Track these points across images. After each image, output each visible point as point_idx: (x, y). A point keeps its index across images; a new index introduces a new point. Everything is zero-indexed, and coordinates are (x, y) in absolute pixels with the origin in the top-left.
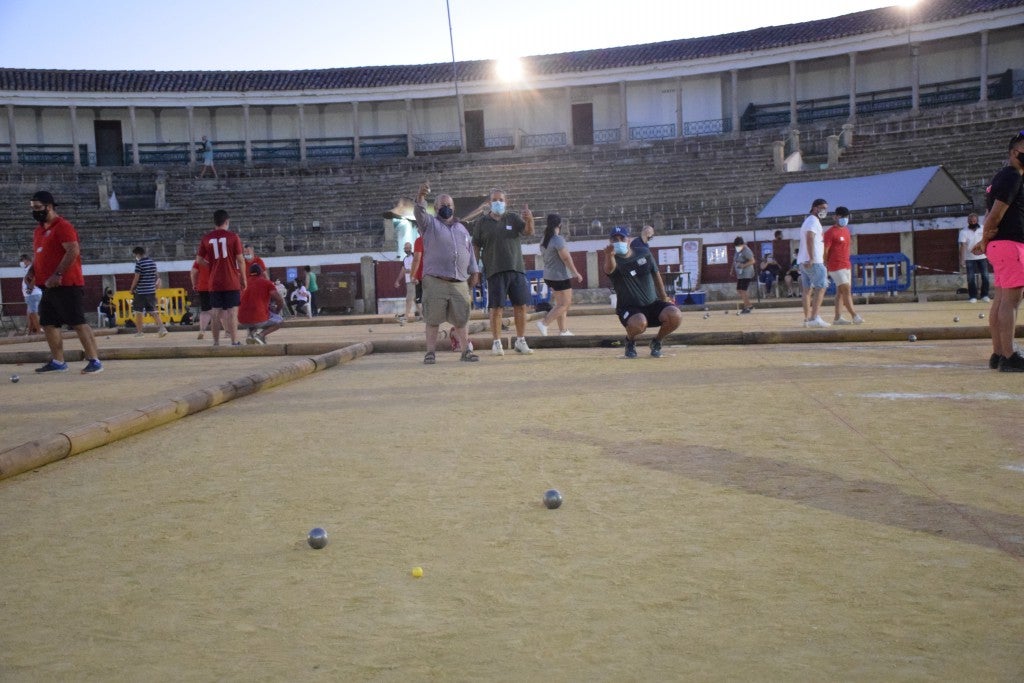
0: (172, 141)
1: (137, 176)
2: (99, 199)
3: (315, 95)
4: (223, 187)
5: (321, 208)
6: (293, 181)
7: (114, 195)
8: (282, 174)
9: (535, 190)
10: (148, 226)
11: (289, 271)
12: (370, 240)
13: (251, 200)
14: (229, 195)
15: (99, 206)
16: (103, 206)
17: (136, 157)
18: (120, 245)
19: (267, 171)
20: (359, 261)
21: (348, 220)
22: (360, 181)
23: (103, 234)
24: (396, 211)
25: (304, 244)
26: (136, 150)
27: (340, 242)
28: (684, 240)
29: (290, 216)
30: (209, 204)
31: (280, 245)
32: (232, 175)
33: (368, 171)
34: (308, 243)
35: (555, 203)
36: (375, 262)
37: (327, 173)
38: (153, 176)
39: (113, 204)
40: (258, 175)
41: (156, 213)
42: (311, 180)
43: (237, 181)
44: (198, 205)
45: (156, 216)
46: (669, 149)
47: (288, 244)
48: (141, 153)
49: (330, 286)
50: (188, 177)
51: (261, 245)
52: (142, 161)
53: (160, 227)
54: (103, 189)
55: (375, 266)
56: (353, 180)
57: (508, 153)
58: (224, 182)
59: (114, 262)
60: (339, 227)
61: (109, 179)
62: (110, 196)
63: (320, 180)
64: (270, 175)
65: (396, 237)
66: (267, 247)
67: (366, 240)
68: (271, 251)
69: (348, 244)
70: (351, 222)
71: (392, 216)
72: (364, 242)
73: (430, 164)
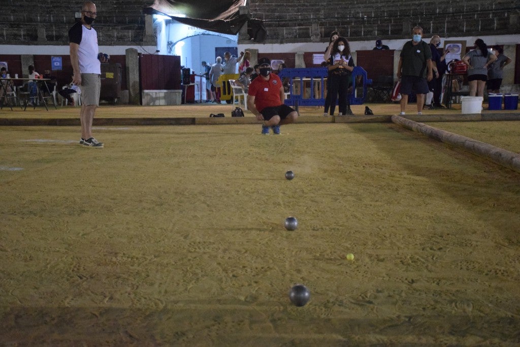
12: (130, 33)
20: (124, 53)
21: (104, 14)
24: (154, 7)
28: (446, 43)
29: (48, 8)
31: (42, 33)
35: (296, 8)
36: (139, 54)
47: (50, 33)
51: (22, 33)
55: (140, 59)
65: (156, 33)
66: (28, 35)
67: (126, 34)
68: (32, 39)
69: (110, 36)
70: (109, 17)
71: (152, 12)
72: (125, 36)
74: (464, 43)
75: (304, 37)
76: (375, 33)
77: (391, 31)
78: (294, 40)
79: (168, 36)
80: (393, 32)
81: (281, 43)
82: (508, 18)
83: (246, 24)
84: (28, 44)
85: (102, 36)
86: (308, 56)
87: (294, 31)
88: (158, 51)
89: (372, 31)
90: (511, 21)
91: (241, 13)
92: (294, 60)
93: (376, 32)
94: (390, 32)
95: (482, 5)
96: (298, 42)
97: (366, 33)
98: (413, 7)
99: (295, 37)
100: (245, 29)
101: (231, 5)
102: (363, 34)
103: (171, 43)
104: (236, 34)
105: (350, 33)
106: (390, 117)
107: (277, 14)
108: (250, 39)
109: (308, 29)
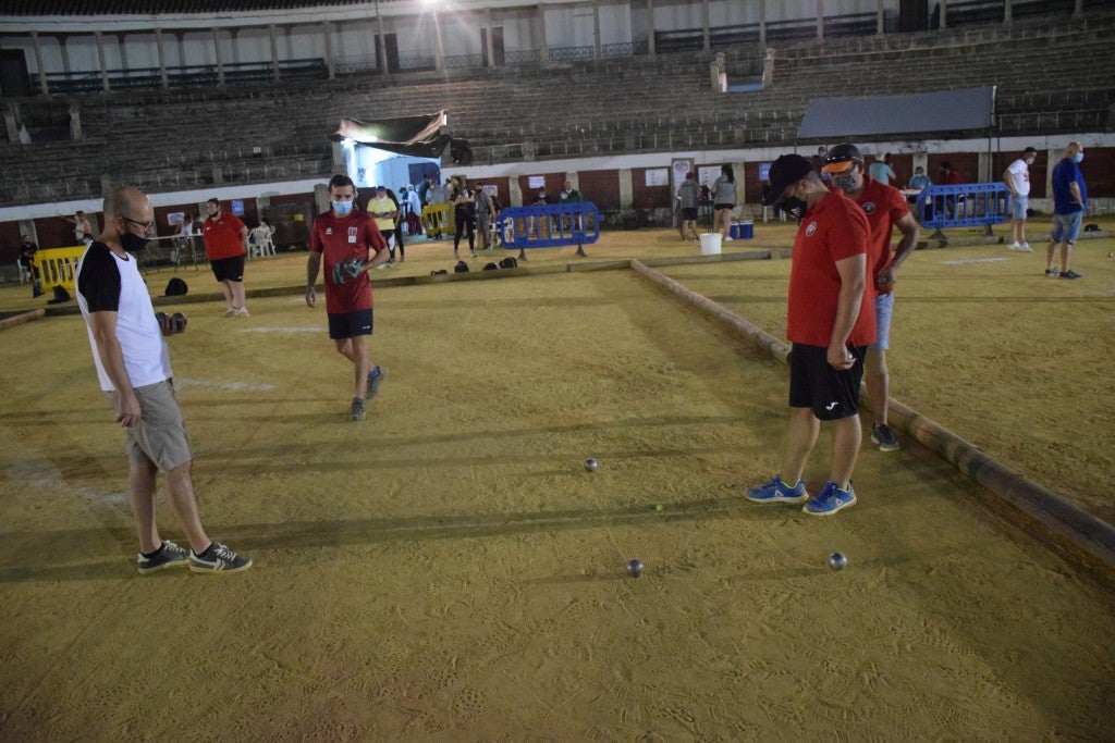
0: (82, 70)
1: (47, 106)
2: (6, 132)
3: (230, 18)
4: (142, 115)
5: (251, 133)
6: (214, 106)
7: (24, 128)
8: (202, 100)
9: (473, 109)
10: (65, 159)
11: (235, 204)
12: (316, 165)
13: (175, 127)
14: (150, 123)
15: (8, 140)
16: (11, 139)
17: (45, 88)
18: (37, 183)
19: (185, 97)
20: (312, 190)
21: (284, 144)
22: (285, 104)
23: (15, 171)
24: (341, 132)
25: (243, 172)
26: (44, 79)
27: (283, 168)
29: (221, 142)
30: (130, 133)
31: (217, 174)
32: (149, 102)
33: (290, 94)
34: (248, 172)
37: (248, 97)
38: (66, 106)
39: (24, 137)
40: (177, 101)
41: (74, 145)
42: (233, 104)
43: (156, 108)
44: (118, 134)
45: (73, 148)
46: (590, 70)
47: (226, 173)
48: (49, 83)
49: (284, 219)
50: (102, 106)
51: (196, 176)
52: (51, 91)
53: (79, 161)
54: (10, 121)
56: (276, 103)
57: (431, 74)
58: (141, 110)
59: (32, 203)
60: (277, 153)
61: (17, 110)
62: (19, 128)
63: (242, 104)
64: (190, 101)
65: (345, 161)
66: (203, 178)
67: (311, 165)
68: (208, 182)
69: (293, 170)
70: (289, 146)
71: (339, 138)
72: (310, 167)
73: (353, 86)
74: (691, 160)
75: (516, 156)
76: (595, 148)
77: (612, 145)
78: (505, 159)
79: (359, 162)
80: (615, 147)
81: (491, 164)
82: (732, 132)
83: (449, 145)
84: (204, 188)
86: (523, 180)
87: (504, 149)
89: (590, 146)
90: (736, 135)
91: (442, 133)
92: (507, 184)
94: (611, 148)
95: (705, 116)
96: (509, 162)
97: (585, 149)
98: (634, 117)
99: (506, 156)
100: (448, 151)
101: (429, 123)
102: (581, 150)
103: (362, 169)
104: (437, 157)
105: (568, 149)
106: (629, 262)
107: (482, 130)
108: (454, 162)
109: (519, 147)
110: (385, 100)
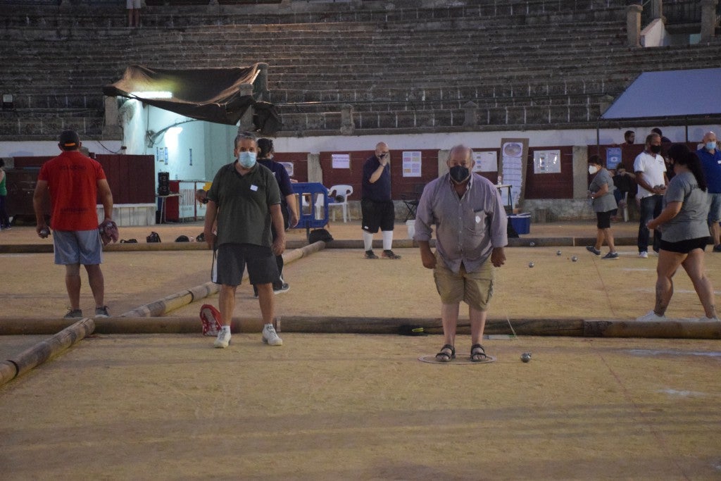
5: (14, 74)
9: (308, 62)
12: (84, 123)
21: (53, 93)
22: (70, 37)
27: (41, 124)
28: (504, 141)
56: (59, 35)
57: (273, 7)
60: (41, 103)
63: (12, 32)
65: (123, 121)
67: (79, 123)
70: (58, 96)
71: (117, 93)
72: (77, 126)
73: (168, 18)
75: (332, 127)
76: (432, 122)
77: (454, 119)
79: (146, 123)
81: (300, 136)
83: (251, 109)
85: (44, 127)
86: (325, 158)
87: (320, 118)
88: (124, 148)
89: (428, 119)
91: (242, 94)
92: (306, 162)
93: (434, 121)
94: (452, 122)
97: (420, 122)
99: (322, 127)
100: (249, 113)
101: (238, 78)
102: (415, 124)
103: (152, 132)
105: (398, 122)
107: (306, 91)
108: (256, 130)
109: (340, 115)
110: (202, 43)
